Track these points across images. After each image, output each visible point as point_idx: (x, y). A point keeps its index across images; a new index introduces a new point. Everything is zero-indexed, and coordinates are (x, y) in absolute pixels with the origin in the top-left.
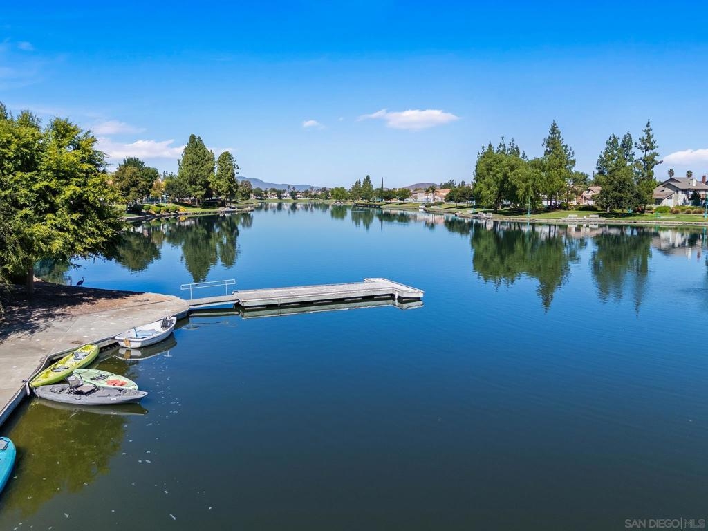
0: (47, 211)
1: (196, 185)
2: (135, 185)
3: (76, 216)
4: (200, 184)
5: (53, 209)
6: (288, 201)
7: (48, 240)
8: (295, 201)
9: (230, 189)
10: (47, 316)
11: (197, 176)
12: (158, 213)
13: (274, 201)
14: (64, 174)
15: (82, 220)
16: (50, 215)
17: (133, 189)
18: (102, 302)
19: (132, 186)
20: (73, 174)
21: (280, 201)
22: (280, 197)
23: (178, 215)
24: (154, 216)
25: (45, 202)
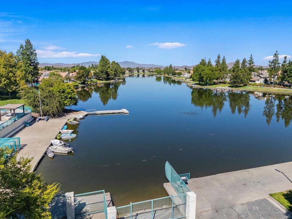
0: (66, 99)
1: (103, 73)
2: (83, 76)
3: (70, 100)
4: (105, 73)
5: (67, 99)
6: (141, 73)
7: (67, 103)
8: (144, 73)
9: (115, 74)
10: (67, 114)
11: (104, 70)
12: (91, 84)
13: (136, 73)
14: (68, 93)
15: (71, 100)
16: (67, 100)
17: (83, 77)
18: (74, 112)
19: (82, 76)
20: (70, 93)
21: (138, 73)
22: (138, 72)
23: (97, 84)
24: (89, 85)
25: (66, 98)
